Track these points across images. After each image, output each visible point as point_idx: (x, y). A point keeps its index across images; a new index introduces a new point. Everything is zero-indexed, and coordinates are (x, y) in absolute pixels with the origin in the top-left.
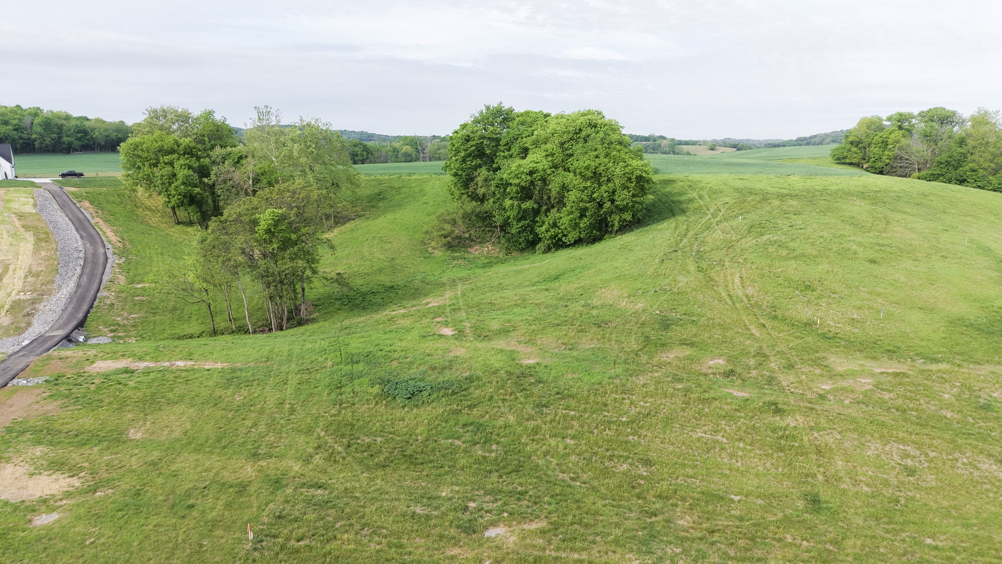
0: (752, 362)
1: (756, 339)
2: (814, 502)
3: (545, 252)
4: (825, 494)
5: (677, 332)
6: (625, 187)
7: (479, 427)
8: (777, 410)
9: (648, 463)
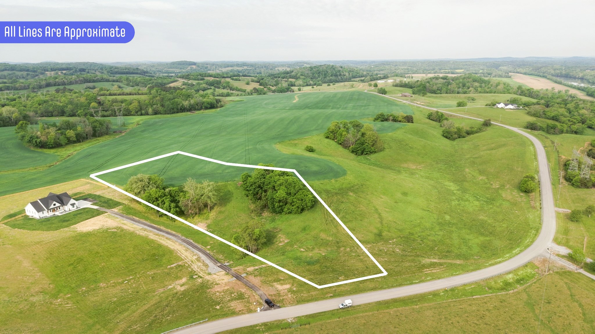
0: (353, 248)
1: (351, 244)
2: (367, 267)
3: (285, 214)
4: (367, 266)
5: (341, 244)
6: (309, 202)
7: (326, 267)
8: (359, 256)
9: (349, 267)
